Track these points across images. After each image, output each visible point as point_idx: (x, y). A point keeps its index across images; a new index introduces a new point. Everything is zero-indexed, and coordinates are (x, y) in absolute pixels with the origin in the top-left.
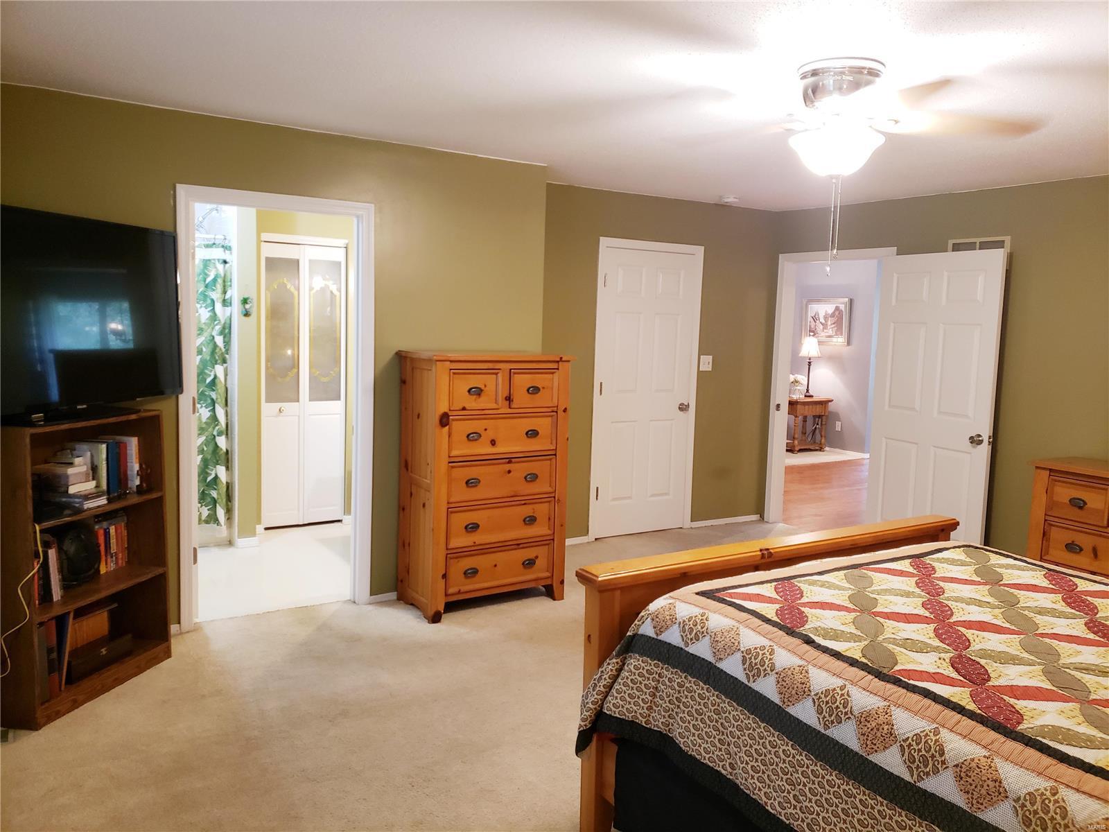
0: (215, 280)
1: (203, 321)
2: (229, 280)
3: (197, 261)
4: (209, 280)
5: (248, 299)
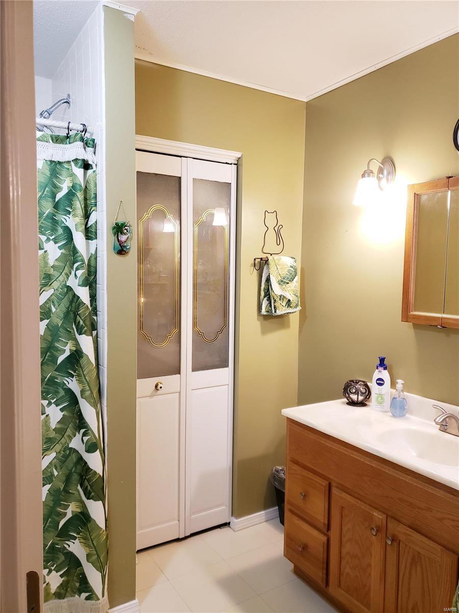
0: (71, 195)
1: (51, 262)
2: (93, 196)
3: (40, 164)
4: (59, 196)
5: (123, 225)
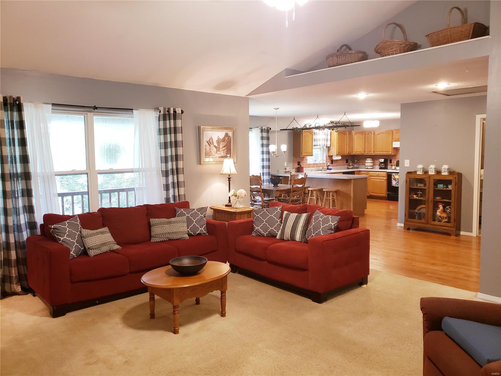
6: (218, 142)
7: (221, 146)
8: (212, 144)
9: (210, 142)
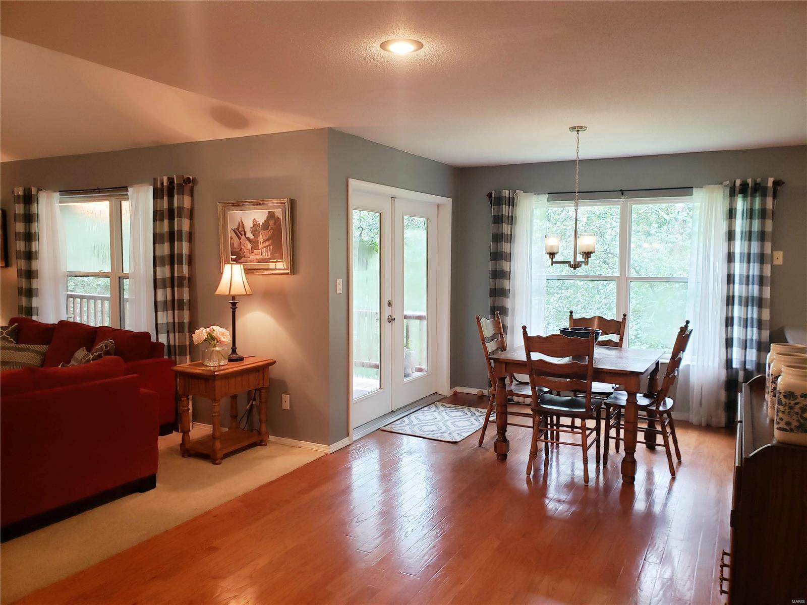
6: (255, 230)
7: (261, 240)
8: (243, 236)
9: (240, 230)
